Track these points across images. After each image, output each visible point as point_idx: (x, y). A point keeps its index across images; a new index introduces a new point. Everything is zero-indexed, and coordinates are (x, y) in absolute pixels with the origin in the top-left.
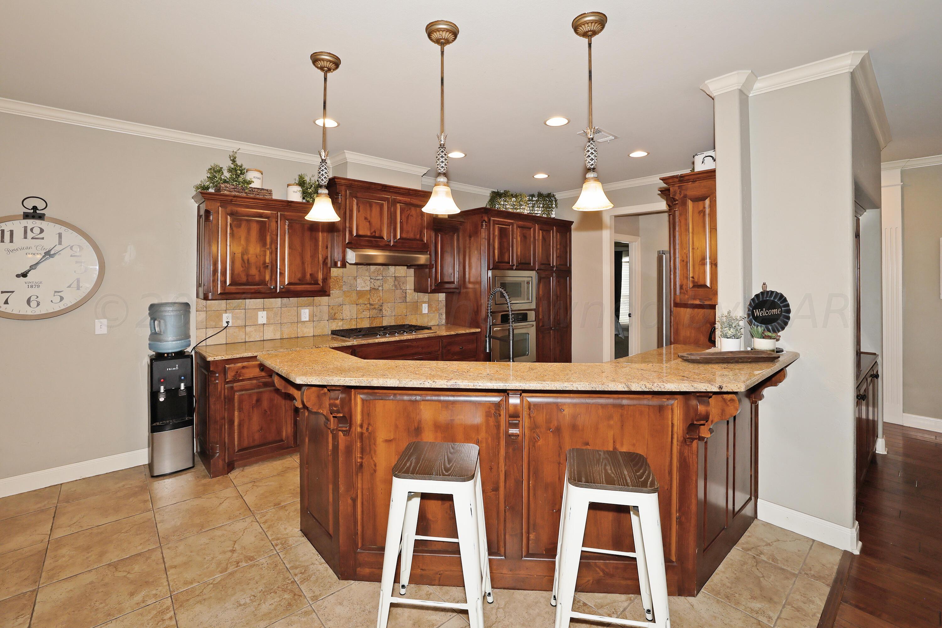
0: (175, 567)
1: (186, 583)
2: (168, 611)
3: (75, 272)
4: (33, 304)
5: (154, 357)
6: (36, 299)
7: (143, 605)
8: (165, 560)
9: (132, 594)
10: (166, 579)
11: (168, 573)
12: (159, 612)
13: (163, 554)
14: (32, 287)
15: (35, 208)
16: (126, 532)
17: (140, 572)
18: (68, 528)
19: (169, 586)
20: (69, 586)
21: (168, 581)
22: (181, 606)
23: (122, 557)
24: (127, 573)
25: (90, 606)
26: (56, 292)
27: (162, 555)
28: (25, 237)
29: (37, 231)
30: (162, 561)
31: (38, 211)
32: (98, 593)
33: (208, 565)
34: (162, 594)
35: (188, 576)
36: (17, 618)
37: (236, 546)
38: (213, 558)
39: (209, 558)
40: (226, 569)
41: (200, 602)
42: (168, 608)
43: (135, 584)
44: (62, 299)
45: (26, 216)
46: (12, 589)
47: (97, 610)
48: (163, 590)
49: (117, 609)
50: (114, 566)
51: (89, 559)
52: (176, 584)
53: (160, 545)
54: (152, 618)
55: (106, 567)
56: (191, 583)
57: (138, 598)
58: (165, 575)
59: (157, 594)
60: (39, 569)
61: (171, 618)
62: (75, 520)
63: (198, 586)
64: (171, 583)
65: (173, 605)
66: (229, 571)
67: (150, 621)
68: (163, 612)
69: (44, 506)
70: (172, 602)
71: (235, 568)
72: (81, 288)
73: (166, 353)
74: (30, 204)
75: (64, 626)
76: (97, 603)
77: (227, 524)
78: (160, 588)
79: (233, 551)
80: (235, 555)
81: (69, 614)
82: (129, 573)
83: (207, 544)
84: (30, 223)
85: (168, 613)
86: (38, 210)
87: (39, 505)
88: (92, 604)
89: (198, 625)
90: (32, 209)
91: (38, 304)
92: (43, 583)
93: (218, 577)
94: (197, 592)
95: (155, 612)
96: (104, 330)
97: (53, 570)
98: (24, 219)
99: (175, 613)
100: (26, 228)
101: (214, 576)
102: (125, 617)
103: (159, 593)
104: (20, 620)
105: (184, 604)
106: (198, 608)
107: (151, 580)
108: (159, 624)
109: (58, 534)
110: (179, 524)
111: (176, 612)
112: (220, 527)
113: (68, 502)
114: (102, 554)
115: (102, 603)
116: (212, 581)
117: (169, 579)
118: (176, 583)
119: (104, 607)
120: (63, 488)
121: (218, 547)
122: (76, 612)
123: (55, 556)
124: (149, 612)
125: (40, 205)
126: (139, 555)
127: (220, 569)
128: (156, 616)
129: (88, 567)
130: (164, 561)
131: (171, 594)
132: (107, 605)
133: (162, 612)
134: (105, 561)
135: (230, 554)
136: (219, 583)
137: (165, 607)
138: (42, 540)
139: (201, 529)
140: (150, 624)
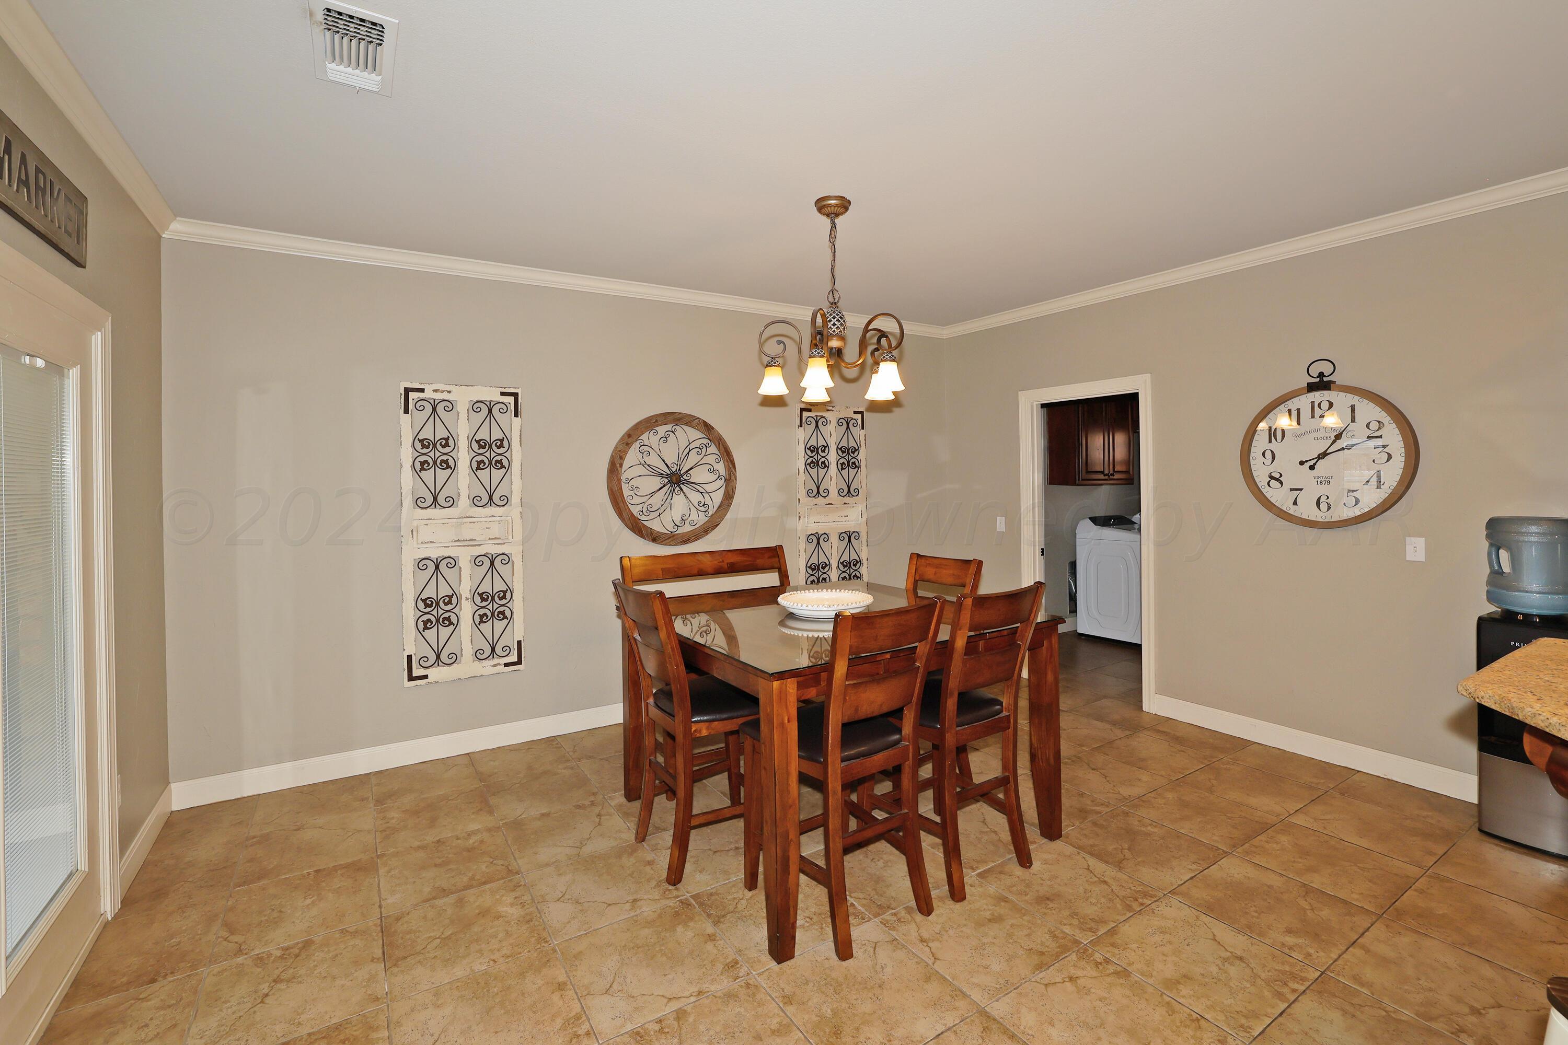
0: (1367, 951)
1: (1356, 978)
2: (1301, 982)
3: (1374, 461)
4: (1324, 506)
5: (1497, 616)
6: (1326, 501)
7: (1287, 951)
8: (1366, 933)
9: (1289, 931)
10: (1340, 952)
11: (1351, 949)
12: (1291, 973)
13: (1372, 925)
14: (1321, 483)
15: (1321, 375)
16: (1363, 869)
17: (1323, 919)
18: (1312, 821)
19: (1334, 962)
20: (1251, 872)
21: (1340, 956)
22: (1320, 992)
23: (1325, 889)
24: (1310, 908)
25: (1246, 904)
26: (1349, 491)
27: (1370, 925)
28: (1313, 417)
29: (1325, 405)
30: (1361, 931)
31: (1325, 379)
32: (1265, 900)
33: (1414, 990)
34: (1316, 961)
35: (1369, 974)
36: (1194, 863)
37: (1492, 1011)
38: (1431, 990)
39: (1426, 983)
40: (1431, 1019)
41: (1345, 1012)
42: (1303, 979)
43: (1304, 925)
44: (1357, 501)
45: (1311, 388)
46: (1215, 838)
47: (1246, 913)
48: (1323, 958)
49: (1262, 930)
50: (1308, 890)
51: (1294, 864)
52: (1344, 969)
53: (1382, 914)
54: (1279, 971)
55: (1300, 884)
56: (1362, 984)
57: (1290, 940)
58: (1344, 948)
59: (1311, 956)
60: (1248, 838)
61: (1294, 991)
62: (1328, 817)
63: (1365, 995)
64: (1340, 962)
65: (1313, 983)
66: (1434, 1025)
67: (1273, 971)
68: (1296, 978)
69: (1317, 784)
70: (1317, 979)
71: (1448, 1031)
72: (1382, 487)
73: (1521, 614)
74: (1315, 371)
75: (1211, 900)
76: (1254, 908)
77: (1519, 974)
78: (1322, 954)
79: (1475, 1011)
80: (1473, 1019)
81: (1225, 895)
82: (1312, 910)
83: (1447, 967)
84: (1317, 396)
85: (1298, 983)
86: (1325, 376)
87: (1315, 780)
88: (1250, 905)
89: (1311, 1029)
90: (1318, 377)
91: (1329, 508)
92: (1238, 852)
93: (1407, 1014)
94: (1356, 1001)
95: (1287, 968)
96: (1420, 556)
97: (1257, 848)
98: (1309, 391)
99: (1304, 991)
100: (1313, 403)
101: (1403, 1008)
102: (1259, 943)
103: (1314, 956)
104: (1194, 867)
105: (1326, 995)
106: (1336, 1015)
107: (1323, 937)
108: (1277, 982)
109: (1300, 820)
110: (1441, 912)
111: (1307, 991)
112: (1502, 968)
113: (1342, 794)
114: (1311, 870)
115: (1256, 912)
116: (1392, 1009)
117: (1344, 956)
118: (1346, 967)
119: (1255, 917)
120: (1356, 777)
121: (1460, 986)
122: (1230, 899)
123: (1272, 837)
124: (1283, 964)
125: (1326, 368)
126: (1345, 902)
127: (1422, 1009)
128: (1284, 972)
129: (1285, 870)
130: (1363, 934)
131: (1325, 970)
132: (1258, 918)
133: (1294, 977)
134: (1306, 879)
135: (1466, 1010)
136: (1399, 1021)
137: (1304, 976)
138: (1279, 815)
139: (1464, 944)
140: (1270, 974)
